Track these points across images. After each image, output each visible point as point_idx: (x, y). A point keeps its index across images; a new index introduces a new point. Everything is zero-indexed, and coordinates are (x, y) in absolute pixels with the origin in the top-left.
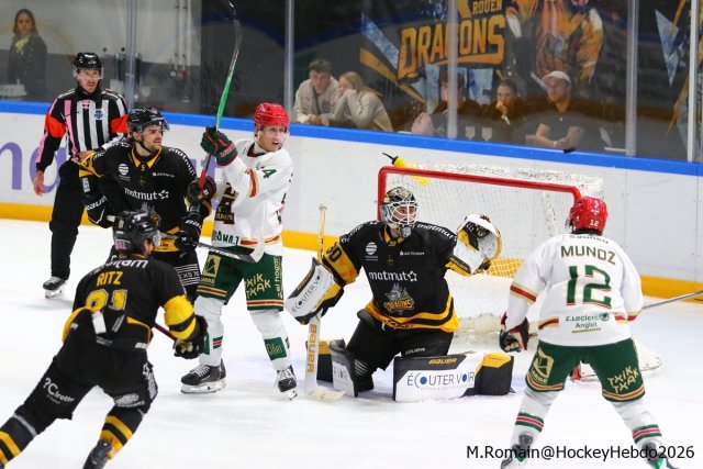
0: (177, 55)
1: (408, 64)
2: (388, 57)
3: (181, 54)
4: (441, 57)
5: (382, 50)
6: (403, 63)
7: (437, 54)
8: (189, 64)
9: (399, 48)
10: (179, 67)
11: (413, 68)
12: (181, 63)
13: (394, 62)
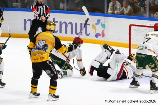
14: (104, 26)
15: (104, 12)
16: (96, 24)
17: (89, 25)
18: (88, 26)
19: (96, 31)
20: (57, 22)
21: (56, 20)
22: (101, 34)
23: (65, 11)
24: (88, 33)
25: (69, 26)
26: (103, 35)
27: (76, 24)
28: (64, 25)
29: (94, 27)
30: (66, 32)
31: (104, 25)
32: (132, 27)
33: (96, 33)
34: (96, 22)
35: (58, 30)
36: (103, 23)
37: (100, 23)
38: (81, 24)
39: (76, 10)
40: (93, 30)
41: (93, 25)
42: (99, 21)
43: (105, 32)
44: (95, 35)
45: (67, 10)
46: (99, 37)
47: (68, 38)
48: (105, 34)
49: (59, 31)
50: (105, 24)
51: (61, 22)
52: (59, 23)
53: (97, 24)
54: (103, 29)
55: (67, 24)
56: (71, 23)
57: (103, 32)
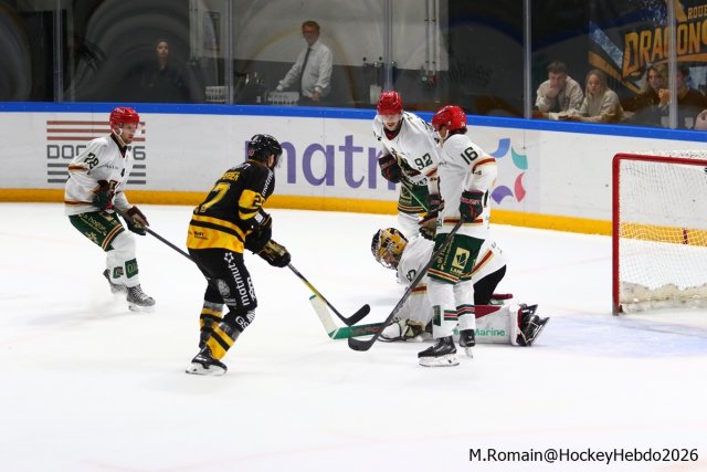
0: (427, 62)
1: (632, 64)
2: (614, 59)
3: (431, 61)
4: (661, 57)
5: (608, 52)
6: (627, 63)
7: (657, 55)
8: (438, 70)
9: (624, 51)
10: (430, 72)
11: (636, 67)
12: (431, 69)
13: (619, 62)
14: (521, 161)
15: (521, 115)
16: (493, 155)
20: (360, 149)
21: (355, 144)
22: (511, 187)
26: (521, 194)
31: (525, 157)
32: (623, 163)
33: (496, 185)
34: (495, 148)
35: (363, 178)
36: (520, 153)
37: (509, 152)
42: (505, 144)
43: (525, 184)
44: (491, 192)
46: (507, 199)
48: (526, 189)
49: (366, 182)
50: (527, 153)
51: (372, 151)
52: (366, 151)
53: (500, 154)
54: (520, 171)
57: (519, 181)
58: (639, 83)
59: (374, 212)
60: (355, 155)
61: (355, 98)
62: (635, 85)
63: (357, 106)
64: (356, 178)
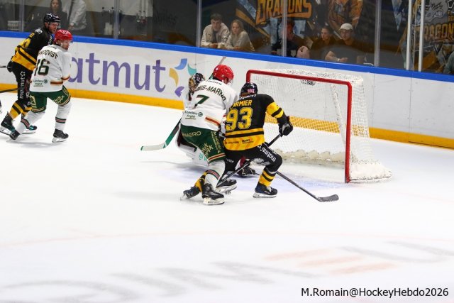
0: (140, 11)
1: (261, 17)
2: (251, 13)
3: (142, 11)
4: (279, 14)
5: (248, 10)
6: (258, 17)
7: (276, 13)
8: (147, 16)
9: (257, 9)
10: (142, 17)
11: (263, 19)
12: (143, 15)
13: (254, 16)
15: (194, 44)
16: (177, 68)
17: (164, 69)
18: (161, 72)
19: (177, 83)
20: (98, 62)
21: (95, 58)
23: (115, 39)
24: (161, 86)
25: (123, 71)
27: (137, 67)
28: (111, 70)
29: (173, 74)
30: (116, 83)
31: (195, 70)
32: (253, 76)
33: (178, 86)
34: (178, 65)
35: (99, 79)
36: (192, 67)
37: (187, 67)
38: (148, 68)
39: (138, 38)
40: (173, 80)
41: (171, 70)
42: (184, 62)
44: (175, 90)
45: (120, 37)
47: (120, 95)
49: (101, 81)
50: (197, 68)
51: (105, 63)
52: (102, 63)
53: (180, 68)
55: (119, 65)
56: (126, 65)
58: (265, 29)
59: (105, 99)
60: (95, 65)
61: (95, 31)
62: (263, 30)
63: (97, 36)
64: (95, 78)
